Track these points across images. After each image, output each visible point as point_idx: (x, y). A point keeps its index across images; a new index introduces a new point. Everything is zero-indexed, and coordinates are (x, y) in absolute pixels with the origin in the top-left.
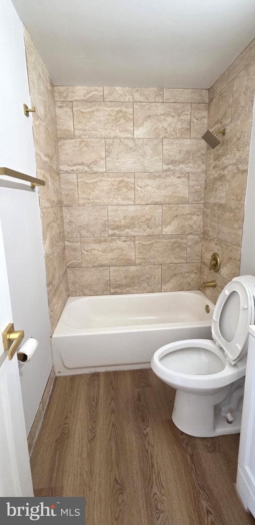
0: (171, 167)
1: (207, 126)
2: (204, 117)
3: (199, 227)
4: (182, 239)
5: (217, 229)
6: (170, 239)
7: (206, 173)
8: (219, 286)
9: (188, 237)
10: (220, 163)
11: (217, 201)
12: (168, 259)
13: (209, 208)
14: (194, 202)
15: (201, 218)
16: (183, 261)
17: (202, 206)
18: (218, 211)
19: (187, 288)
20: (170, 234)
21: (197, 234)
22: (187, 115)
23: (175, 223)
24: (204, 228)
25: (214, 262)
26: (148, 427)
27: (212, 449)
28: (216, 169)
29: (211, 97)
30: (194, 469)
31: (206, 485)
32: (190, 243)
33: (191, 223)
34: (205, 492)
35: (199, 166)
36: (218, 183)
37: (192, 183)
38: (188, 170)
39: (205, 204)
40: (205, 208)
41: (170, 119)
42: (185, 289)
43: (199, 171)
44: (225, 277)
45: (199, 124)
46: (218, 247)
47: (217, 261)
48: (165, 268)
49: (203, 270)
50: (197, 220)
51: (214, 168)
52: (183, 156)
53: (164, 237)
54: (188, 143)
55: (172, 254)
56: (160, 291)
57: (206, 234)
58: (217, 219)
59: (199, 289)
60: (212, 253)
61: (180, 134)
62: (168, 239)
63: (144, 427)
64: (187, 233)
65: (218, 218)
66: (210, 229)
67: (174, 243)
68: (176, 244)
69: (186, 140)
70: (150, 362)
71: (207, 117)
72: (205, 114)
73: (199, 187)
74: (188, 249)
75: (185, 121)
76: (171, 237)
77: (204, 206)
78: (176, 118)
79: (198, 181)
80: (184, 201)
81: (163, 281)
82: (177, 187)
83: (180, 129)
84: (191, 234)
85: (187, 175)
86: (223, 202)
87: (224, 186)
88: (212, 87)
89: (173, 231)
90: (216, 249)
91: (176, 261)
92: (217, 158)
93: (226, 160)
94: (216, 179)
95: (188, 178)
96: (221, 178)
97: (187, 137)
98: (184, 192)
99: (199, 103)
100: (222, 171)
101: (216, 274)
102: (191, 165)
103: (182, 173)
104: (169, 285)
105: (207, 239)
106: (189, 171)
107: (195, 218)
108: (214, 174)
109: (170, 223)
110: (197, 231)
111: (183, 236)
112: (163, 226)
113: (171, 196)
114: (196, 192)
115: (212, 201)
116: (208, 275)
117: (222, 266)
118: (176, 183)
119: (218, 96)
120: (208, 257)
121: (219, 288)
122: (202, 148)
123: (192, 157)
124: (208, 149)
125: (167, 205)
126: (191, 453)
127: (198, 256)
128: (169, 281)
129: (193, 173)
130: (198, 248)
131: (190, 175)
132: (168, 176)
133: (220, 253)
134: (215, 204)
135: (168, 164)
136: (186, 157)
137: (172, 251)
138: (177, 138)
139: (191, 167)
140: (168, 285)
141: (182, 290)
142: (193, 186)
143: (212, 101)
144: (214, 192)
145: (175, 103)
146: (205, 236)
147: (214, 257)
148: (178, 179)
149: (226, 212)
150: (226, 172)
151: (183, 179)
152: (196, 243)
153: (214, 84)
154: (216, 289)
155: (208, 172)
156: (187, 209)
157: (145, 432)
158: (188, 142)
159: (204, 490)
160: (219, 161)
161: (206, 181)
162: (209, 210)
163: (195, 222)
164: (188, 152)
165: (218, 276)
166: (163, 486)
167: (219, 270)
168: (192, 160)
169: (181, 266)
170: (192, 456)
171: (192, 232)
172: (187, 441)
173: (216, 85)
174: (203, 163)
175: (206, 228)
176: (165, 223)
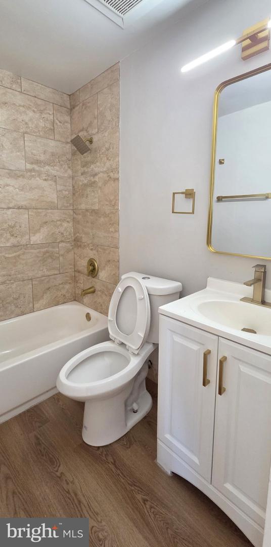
0: (36, 167)
1: (70, 131)
2: (67, 122)
3: (70, 234)
4: (53, 247)
5: (91, 234)
6: (40, 248)
7: (73, 179)
8: (98, 291)
9: (60, 245)
10: (89, 170)
11: (88, 207)
12: (40, 272)
13: (80, 214)
14: (63, 208)
15: (71, 224)
16: (56, 272)
17: (71, 212)
18: (91, 217)
19: (62, 302)
20: (39, 242)
21: (69, 242)
22: (50, 114)
23: (45, 230)
24: (74, 234)
25: (91, 268)
26: (59, 466)
27: (129, 444)
28: (85, 176)
29: (72, 103)
30: (120, 474)
31: (135, 480)
32: (62, 252)
33: (62, 229)
34: (137, 486)
35: (66, 171)
36: (89, 189)
37: (59, 188)
38: (54, 172)
39: (74, 211)
40: (74, 215)
41: (31, 114)
42: (61, 303)
43: (66, 176)
44: (104, 280)
45: (63, 127)
46: (95, 252)
47: (94, 266)
48: (36, 283)
49: (77, 279)
50: (67, 227)
51: (82, 174)
52: (48, 157)
53: (33, 246)
54: (52, 145)
55: (44, 265)
56: (32, 310)
57: (78, 241)
58: (90, 224)
59: (75, 300)
60: (87, 259)
61: (43, 133)
62: (38, 249)
63: (56, 469)
64: (58, 241)
65: (92, 223)
66: (83, 236)
67: (45, 253)
68: (47, 254)
69: (51, 141)
70: (56, 387)
71: (69, 122)
72: (67, 118)
73: (67, 193)
74: (61, 258)
75: (47, 120)
76: (40, 246)
77: (74, 212)
78: (38, 114)
79: (65, 186)
80: (53, 207)
81: (35, 298)
82: (44, 190)
83: (43, 128)
84: (62, 241)
85: (54, 179)
86: (96, 207)
87: (95, 192)
88: (73, 94)
89: (42, 239)
90: (92, 254)
91: (49, 273)
92: (86, 164)
93: (95, 167)
94: (86, 185)
95: (55, 181)
96: (92, 184)
97: (51, 137)
98: (52, 197)
99: (61, 106)
100: (92, 178)
101: (94, 279)
102: (56, 168)
103: (48, 175)
104: (43, 302)
105: (80, 246)
106: (56, 175)
107: (65, 225)
108: (83, 180)
109: (38, 231)
110: (68, 239)
111: (55, 244)
112: (31, 234)
113: (38, 200)
114: (64, 197)
115: (83, 206)
116: (85, 282)
117: (100, 270)
118: (43, 186)
119: (81, 105)
120: (83, 264)
121: (99, 292)
122: (67, 153)
123: (57, 160)
124: (74, 154)
125: (35, 210)
126: (112, 461)
127: (71, 265)
128: (42, 297)
129: (60, 178)
130: (70, 256)
131: (58, 179)
132: (33, 176)
133: (96, 258)
134: (87, 210)
135: (32, 163)
136: (52, 159)
137: (43, 263)
138: (40, 136)
139: (57, 171)
140: (41, 302)
141: (57, 304)
142: (60, 191)
143: (74, 108)
144: (84, 199)
145: (35, 97)
146: (77, 243)
147: (91, 263)
148: (45, 182)
149: (100, 217)
150: (96, 179)
151: (50, 182)
152: (68, 251)
153: (76, 91)
154: (95, 295)
155: (76, 178)
156: (56, 215)
157: (58, 474)
158: (52, 143)
159: (135, 485)
160: (88, 167)
161: (73, 187)
162: (80, 217)
163: (66, 229)
164: (53, 154)
165: (97, 280)
166: (97, 514)
167: (96, 275)
168: (58, 163)
169: (55, 279)
170: (114, 464)
171: (63, 239)
172: (105, 453)
173: (78, 93)
174: (69, 168)
175: (78, 234)
176: (33, 231)
